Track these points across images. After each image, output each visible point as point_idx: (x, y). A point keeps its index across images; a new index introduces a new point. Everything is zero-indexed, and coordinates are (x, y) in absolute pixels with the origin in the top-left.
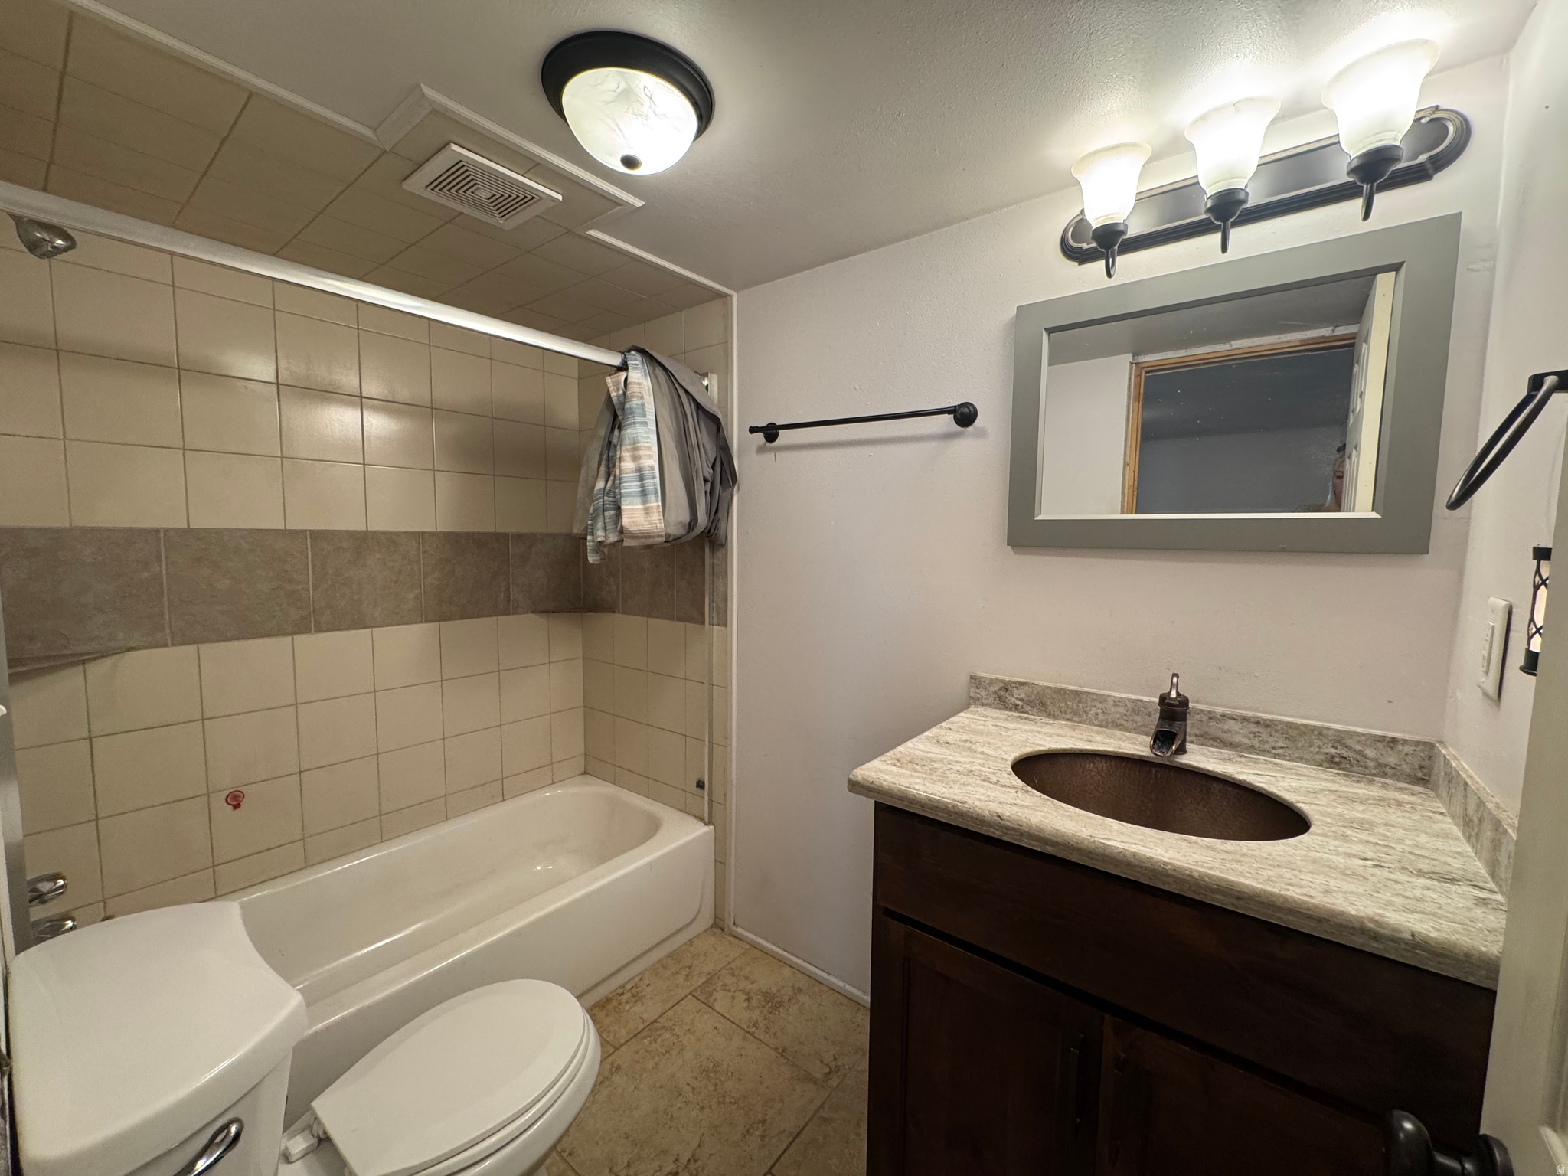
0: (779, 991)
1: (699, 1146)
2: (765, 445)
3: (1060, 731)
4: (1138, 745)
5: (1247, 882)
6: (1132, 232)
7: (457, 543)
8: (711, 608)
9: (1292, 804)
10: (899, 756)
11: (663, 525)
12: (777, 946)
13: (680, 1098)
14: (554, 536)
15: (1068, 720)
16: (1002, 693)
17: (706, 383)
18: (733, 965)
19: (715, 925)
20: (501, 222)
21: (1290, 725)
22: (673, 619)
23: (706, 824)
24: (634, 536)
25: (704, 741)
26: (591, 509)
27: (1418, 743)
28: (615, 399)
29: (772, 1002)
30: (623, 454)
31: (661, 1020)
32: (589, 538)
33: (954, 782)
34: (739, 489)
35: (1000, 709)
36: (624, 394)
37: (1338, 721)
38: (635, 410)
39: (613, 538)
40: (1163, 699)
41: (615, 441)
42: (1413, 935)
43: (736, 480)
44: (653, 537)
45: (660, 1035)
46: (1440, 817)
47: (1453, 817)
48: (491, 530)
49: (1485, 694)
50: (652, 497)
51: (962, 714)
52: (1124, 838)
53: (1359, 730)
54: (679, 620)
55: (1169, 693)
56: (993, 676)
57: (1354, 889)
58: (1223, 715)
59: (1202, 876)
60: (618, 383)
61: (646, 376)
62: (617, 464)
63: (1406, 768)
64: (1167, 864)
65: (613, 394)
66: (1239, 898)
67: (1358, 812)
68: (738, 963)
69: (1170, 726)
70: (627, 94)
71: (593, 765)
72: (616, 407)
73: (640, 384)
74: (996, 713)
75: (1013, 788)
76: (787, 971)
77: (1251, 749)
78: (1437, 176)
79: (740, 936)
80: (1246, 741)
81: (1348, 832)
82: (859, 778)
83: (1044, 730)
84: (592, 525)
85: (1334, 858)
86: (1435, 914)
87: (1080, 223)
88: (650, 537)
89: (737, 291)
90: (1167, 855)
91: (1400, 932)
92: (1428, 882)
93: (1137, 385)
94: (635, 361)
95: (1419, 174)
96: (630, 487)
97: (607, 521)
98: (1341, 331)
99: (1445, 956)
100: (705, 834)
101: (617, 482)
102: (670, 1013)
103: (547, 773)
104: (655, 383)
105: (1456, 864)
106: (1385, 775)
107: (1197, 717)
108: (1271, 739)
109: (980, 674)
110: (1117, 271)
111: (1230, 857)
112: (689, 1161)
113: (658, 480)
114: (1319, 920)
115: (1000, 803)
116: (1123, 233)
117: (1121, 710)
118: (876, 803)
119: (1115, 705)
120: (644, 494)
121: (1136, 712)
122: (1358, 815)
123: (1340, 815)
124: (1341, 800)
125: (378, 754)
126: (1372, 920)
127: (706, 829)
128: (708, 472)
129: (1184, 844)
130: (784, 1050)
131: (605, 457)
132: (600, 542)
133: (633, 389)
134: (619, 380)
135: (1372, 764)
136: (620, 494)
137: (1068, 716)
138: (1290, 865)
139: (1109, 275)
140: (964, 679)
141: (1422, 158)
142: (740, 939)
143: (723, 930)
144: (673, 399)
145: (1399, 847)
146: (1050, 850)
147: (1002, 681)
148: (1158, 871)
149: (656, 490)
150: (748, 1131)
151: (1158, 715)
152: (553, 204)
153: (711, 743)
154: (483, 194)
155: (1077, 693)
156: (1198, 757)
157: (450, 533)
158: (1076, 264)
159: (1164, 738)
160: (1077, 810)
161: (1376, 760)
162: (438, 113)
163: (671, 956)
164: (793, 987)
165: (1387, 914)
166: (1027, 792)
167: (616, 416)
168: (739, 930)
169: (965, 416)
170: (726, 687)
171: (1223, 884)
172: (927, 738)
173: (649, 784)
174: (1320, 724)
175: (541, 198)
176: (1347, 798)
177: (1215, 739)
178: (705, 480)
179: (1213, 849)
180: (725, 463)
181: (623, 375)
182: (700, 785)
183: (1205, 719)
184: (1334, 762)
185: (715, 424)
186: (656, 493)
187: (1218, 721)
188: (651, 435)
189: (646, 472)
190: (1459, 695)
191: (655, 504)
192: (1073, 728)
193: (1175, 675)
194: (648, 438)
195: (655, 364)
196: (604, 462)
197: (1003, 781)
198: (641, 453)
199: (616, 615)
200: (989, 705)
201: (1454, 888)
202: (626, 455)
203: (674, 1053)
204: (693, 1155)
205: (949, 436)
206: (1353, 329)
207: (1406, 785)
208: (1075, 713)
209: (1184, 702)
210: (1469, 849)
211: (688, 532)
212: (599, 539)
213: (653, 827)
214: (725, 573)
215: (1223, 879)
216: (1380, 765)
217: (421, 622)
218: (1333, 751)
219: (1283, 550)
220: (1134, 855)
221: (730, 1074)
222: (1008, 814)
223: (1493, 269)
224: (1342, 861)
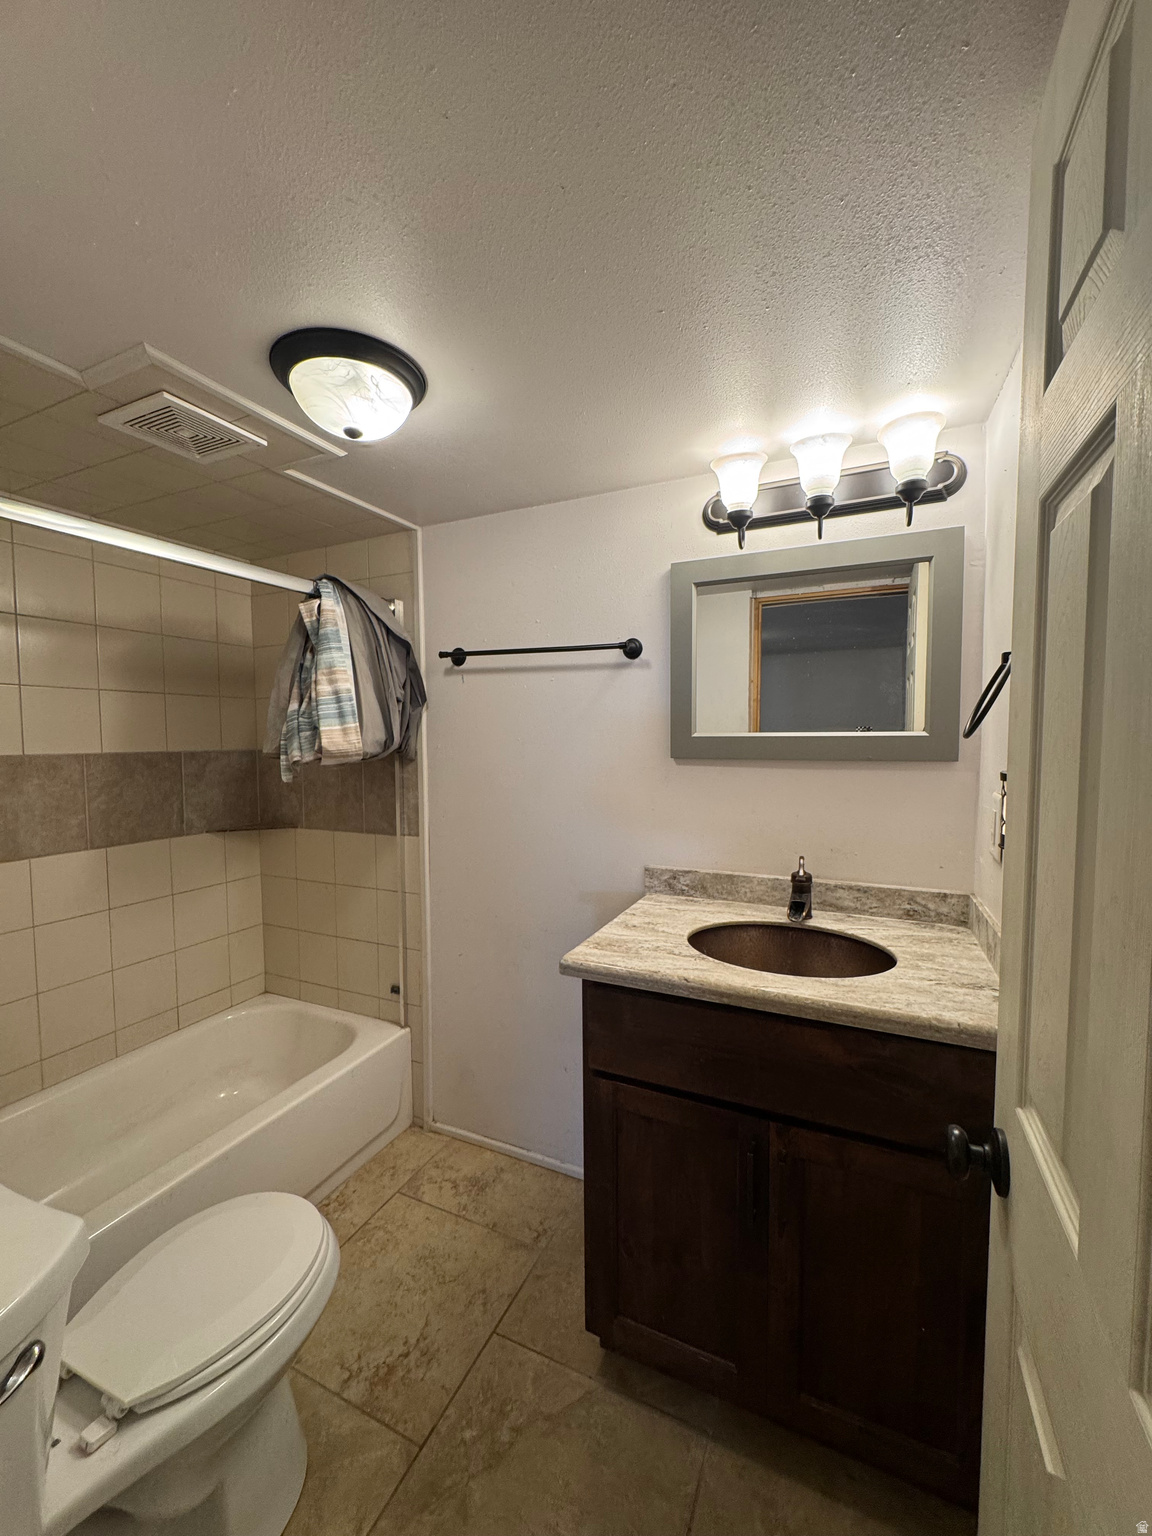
0: (483, 1174)
1: (426, 1325)
2: (452, 668)
3: (719, 909)
4: (778, 915)
5: (859, 1005)
6: (756, 515)
7: (124, 764)
8: (402, 819)
9: (884, 948)
10: (598, 941)
11: (361, 745)
12: (478, 1134)
13: (402, 1288)
14: (228, 753)
15: (724, 899)
16: (671, 881)
17: (392, 608)
18: (437, 1158)
19: (413, 1125)
20: (198, 457)
21: (880, 890)
22: (362, 832)
23: (402, 1027)
24: (332, 755)
25: (398, 947)
26: (284, 729)
27: (959, 896)
28: (308, 625)
29: (478, 1185)
30: (319, 677)
31: (372, 1221)
32: (282, 757)
33: (647, 957)
34: (427, 708)
35: (670, 894)
36: (318, 620)
37: (911, 884)
38: (330, 636)
39: (309, 757)
40: (794, 876)
41: (307, 664)
42: (959, 1025)
43: (426, 700)
44: (351, 756)
45: (373, 1235)
46: (975, 947)
47: (982, 946)
48: (161, 748)
49: (994, 858)
50: (349, 719)
51: (640, 901)
52: (777, 985)
53: (924, 890)
54: (369, 831)
55: (798, 872)
56: (664, 867)
57: (924, 1001)
58: (836, 886)
59: (831, 1005)
60: (311, 610)
61: (338, 603)
62: (313, 686)
63: (953, 915)
64: (807, 999)
65: (306, 620)
66: (855, 1017)
67: (926, 949)
68: (442, 1155)
69: (800, 897)
70: (355, 381)
71: (274, 984)
72: (310, 633)
73: (334, 611)
74: (667, 898)
75: (692, 957)
76: (488, 1155)
77: (856, 910)
78: (949, 499)
79: (439, 1131)
80: (852, 904)
81: (920, 963)
82: (570, 962)
83: (707, 909)
84: (286, 745)
85: (912, 981)
86: (971, 1010)
87: (717, 505)
88: (348, 756)
89: (421, 525)
90: (807, 993)
91: (951, 1024)
92: (967, 991)
93: (757, 616)
94: (327, 589)
95: (937, 497)
96: (327, 708)
97: (303, 741)
98: (899, 581)
99: (975, 1035)
100: (401, 1037)
101: (314, 704)
102: (379, 1214)
103: (225, 998)
104: (348, 611)
105: (983, 976)
106: (941, 921)
107: (818, 889)
108: (868, 902)
109: (652, 866)
110: (745, 543)
111: (848, 989)
112: (418, 1340)
113: (354, 702)
114: (905, 1024)
115: (685, 969)
116: (749, 517)
117: (763, 888)
118: (584, 981)
119: (759, 884)
120: (341, 715)
121: (774, 889)
122: (926, 951)
123: (915, 952)
124: (915, 942)
125: (37, 994)
126: (936, 1019)
127: (403, 1031)
128: (400, 693)
129: (818, 984)
130: (495, 1225)
131: (297, 679)
132: (295, 762)
133: (326, 616)
134: (313, 607)
135: (933, 914)
136: (318, 716)
137: (725, 896)
138: (885, 990)
139: (741, 547)
140: (638, 871)
141: (940, 486)
142: (439, 1134)
143: (422, 1127)
144: (364, 625)
145: (951, 970)
146: (725, 1001)
147: (671, 871)
148: (802, 1006)
149: (353, 711)
150: (470, 1302)
151: (791, 890)
152: (256, 448)
153: (405, 948)
154: (186, 434)
155: (730, 877)
156: (821, 920)
157: (117, 754)
158: (715, 533)
159: (798, 907)
160: (741, 968)
161: (935, 910)
162: (156, 368)
163: (373, 1160)
164: (496, 1168)
165: (944, 1014)
166: (703, 959)
167: (309, 641)
168: (438, 1125)
169: (632, 650)
170: (419, 894)
171: (845, 1008)
172: (617, 923)
173: (340, 996)
174: (899, 887)
175: (246, 442)
176: (919, 940)
177: (831, 905)
178: (398, 701)
179: (837, 985)
180: (414, 685)
181: (316, 602)
182: (395, 990)
183: (823, 889)
184: (909, 915)
185: (406, 649)
186: (354, 714)
187: (832, 891)
188: (346, 660)
189: (344, 695)
190: (981, 860)
191: (353, 725)
192: (728, 906)
193: (802, 858)
194: (344, 662)
195: (346, 592)
196: (296, 684)
197: (684, 953)
198: (338, 676)
199: (299, 830)
200: (661, 892)
201: (982, 992)
202: (322, 678)
203: (390, 1247)
204: (422, 1334)
205: (619, 666)
206: (905, 581)
207: (954, 927)
208: (729, 893)
209: (809, 878)
210: (990, 966)
211: (384, 751)
212: (295, 759)
213: (348, 1037)
214: (415, 786)
215: (845, 1005)
216: (938, 914)
217: (86, 849)
218: (908, 907)
219: (869, 760)
220: (785, 996)
221: (446, 1256)
222: (692, 977)
223: (984, 566)
224: (916, 983)
